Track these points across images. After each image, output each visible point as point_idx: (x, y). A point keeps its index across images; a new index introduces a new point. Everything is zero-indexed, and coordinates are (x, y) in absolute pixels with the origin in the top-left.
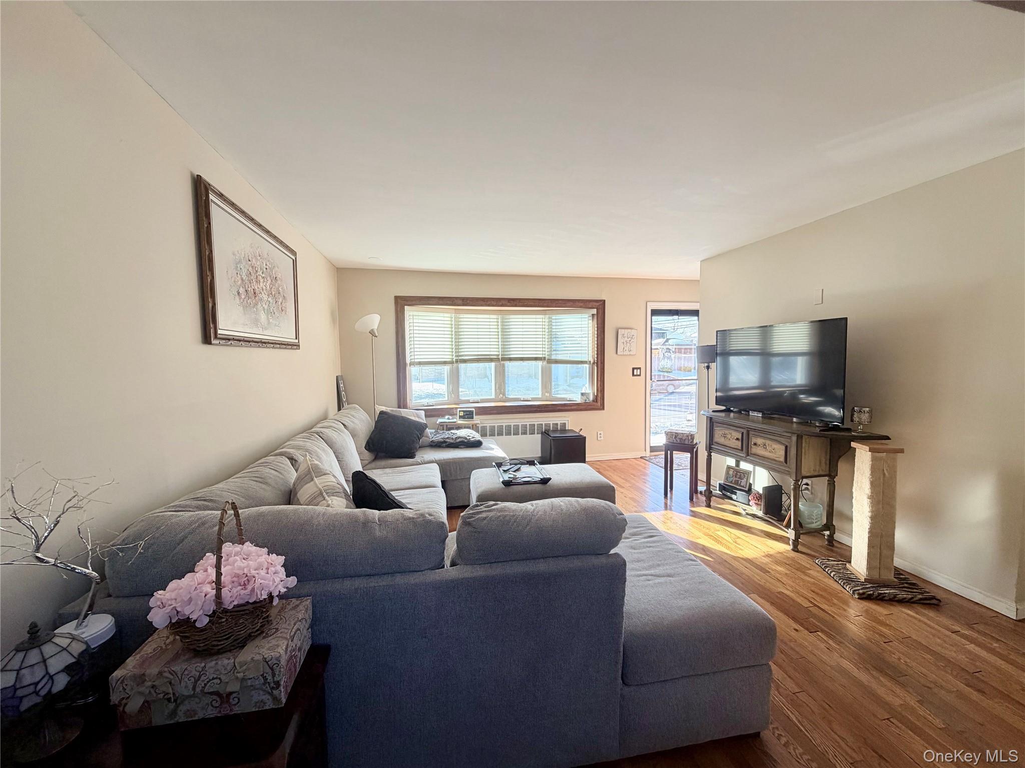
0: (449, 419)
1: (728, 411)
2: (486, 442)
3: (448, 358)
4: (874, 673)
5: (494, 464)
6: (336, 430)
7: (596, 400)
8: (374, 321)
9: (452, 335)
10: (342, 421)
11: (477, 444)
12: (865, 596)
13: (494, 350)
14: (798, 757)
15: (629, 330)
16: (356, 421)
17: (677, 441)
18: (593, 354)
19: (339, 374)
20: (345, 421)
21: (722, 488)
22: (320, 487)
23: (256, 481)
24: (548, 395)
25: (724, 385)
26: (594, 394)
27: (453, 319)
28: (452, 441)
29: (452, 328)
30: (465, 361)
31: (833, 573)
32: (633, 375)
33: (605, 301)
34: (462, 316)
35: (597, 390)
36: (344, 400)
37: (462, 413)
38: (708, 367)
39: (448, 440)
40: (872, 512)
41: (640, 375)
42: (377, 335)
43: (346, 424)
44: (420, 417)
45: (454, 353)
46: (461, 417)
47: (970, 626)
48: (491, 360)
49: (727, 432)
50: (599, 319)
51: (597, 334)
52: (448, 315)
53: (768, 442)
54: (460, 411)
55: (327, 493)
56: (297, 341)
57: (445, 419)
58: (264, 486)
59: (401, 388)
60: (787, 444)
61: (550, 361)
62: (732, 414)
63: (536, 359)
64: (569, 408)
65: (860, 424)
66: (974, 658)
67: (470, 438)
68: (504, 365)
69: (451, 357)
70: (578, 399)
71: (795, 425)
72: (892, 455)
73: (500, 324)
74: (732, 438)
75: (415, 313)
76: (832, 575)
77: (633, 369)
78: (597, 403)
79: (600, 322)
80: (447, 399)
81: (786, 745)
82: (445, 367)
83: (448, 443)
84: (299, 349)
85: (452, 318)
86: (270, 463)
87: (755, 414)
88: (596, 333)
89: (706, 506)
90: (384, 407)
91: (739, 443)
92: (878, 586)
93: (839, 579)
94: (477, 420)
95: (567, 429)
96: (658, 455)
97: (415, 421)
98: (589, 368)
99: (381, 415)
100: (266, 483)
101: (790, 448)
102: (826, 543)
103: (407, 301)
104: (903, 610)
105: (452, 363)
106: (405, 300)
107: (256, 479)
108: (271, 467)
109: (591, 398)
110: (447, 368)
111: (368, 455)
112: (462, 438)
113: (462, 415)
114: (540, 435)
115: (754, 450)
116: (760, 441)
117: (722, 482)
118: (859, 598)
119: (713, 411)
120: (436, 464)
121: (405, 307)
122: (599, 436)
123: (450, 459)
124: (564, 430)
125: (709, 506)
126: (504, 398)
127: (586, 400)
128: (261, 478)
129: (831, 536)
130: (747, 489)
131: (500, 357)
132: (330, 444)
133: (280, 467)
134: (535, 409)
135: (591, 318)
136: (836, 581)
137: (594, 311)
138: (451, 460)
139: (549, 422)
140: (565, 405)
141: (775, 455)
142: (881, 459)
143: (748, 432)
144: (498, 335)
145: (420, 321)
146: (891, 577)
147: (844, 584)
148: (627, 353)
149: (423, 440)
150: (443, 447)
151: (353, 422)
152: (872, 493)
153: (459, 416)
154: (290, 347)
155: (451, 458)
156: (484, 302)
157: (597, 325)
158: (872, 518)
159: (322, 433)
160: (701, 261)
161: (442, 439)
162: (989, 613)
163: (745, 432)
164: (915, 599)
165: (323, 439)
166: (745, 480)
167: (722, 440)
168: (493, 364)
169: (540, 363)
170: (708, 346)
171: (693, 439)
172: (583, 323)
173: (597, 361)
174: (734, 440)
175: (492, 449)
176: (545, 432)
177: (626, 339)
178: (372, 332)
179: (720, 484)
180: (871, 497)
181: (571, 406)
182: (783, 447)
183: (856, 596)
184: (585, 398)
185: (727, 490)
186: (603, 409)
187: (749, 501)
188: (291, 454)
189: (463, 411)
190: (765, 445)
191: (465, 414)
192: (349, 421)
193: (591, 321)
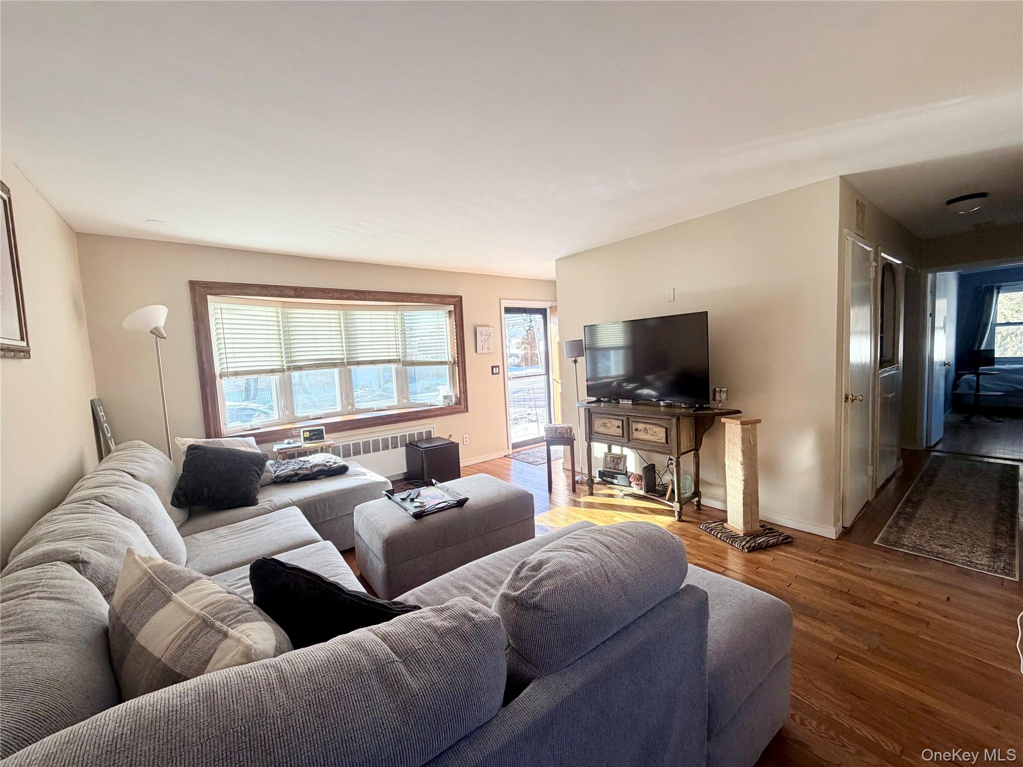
0: (289, 443)
1: (599, 401)
2: (353, 465)
3: (276, 364)
4: (801, 617)
5: (384, 493)
6: (126, 486)
7: (458, 402)
8: (159, 315)
9: (280, 335)
10: (127, 471)
11: (341, 471)
12: (751, 549)
13: (338, 354)
14: (818, 732)
15: (487, 328)
16: (147, 464)
17: (556, 435)
18: (453, 353)
19: (94, 396)
20: (132, 468)
21: (602, 474)
22: (197, 610)
23: (20, 642)
24: (406, 401)
25: (593, 375)
26: (456, 396)
27: (280, 315)
28: (307, 472)
29: (279, 326)
30: (300, 368)
31: (720, 534)
32: (493, 373)
33: (461, 296)
34: (292, 311)
35: (460, 392)
36: (109, 435)
37: (308, 433)
38: (575, 361)
39: (301, 472)
40: (745, 475)
41: (498, 373)
42: (165, 335)
43: (136, 473)
44: (250, 446)
45: (284, 358)
46: (306, 439)
47: (818, 553)
48: (335, 365)
49: (606, 421)
50: (457, 316)
51: (456, 333)
52: (274, 309)
53: (648, 426)
54: (304, 432)
55: (222, 620)
56: (24, 344)
57: (284, 445)
58: (43, 647)
59: (210, 410)
60: (667, 426)
61: (406, 364)
62: (602, 404)
63: (389, 361)
64: (433, 414)
65: (720, 401)
66: (840, 579)
67: (331, 464)
68: (350, 370)
69: (280, 363)
70: (440, 403)
71: (662, 409)
72: (753, 425)
73: (342, 321)
74: (613, 427)
75: (224, 306)
76: (719, 536)
77: (492, 367)
78: (460, 405)
79: (458, 319)
80: (278, 418)
81: (802, 723)
82: (274, 376)
83: (300, 476)
84: (29, 358)
85: (277, 313)
86: (34, 585)
87: (626, 402)
88: (455, 331)
89: (590, 495)
90: (191, 439)
91: (620, 430)
92: (754, 537)
93: (727, 539)
94: (329, 439)
95: (433, 437)
96: (520, 452)
97: (246, 452)
98: (449, 368)
99: (191, 451)
100: (46, 638)
101: (671, 431)
102: (696, 508)
103: (211, 288)
104: (778, 552)
105: (283, 371)
106: (206, 287)
107: (17, 636)
108: (41, 595)
109: (454, 401)
110: (275, 378)
111: (180, 514)
112: (320, 465)
113: (308, 435)
114: (404, 448)
115: (636, 435)
116: (640, 426)
117: (601, 469)
118: (748, 552)
119: (588, 403)
120: (295, 507)
121: (208, 296)
122: (465, 440)
123: (314, 496)
124: (429, 438)
125: (592, 494)
126: (354, 409)
127: (449, 404)
128: (30, 629)
129: (699, 502)
130: (624, 472)
131: (345, 361)
132: (126, 512)
133: (62, 587)
134: (396, 419)
135: (448, 315)
136: (723, 541)
137: (452, 308)
138: (317, 497)
139: (413, 432)
140: (428, 411)
141: (656, 438)
142: (748, 429)
143: (628, 420)
144: (341, 335)
145: (233, 316)
146: (757, 527)
147: (732, 542)
148: (486, 351)
149: (266, 476)
150: (294, 482)
151: (145, 468)
152: (744, 459)
153: (304, 438)
154: (12, 353)
155: (314, 494)
156: (325, 293)
157: (455, 322)
158: (745, 481)
159: (106, 496)
160: (556, 260)
161: (292, 471)
162: (820, 538)
163: (625, 419)
164: (779, 541)
165: (111, 507)
166: (622, 464)
167: (602, 430)
168: (336, 371)
169: (393, 366)
170: (574, 341)
171: (571, 431)
172: (440, 320)
173: (458, 360)
174: (615, 429)
175: (364, 474)
176: (410, 444)
177: (484, 337)
178: (156, 332)
179: (600, 472)
180: (743, 464)
181: (435, 411)
182: (664, 430)
183: (746, 551)
184: (448, 401)
185: (608, 477)
186: (467, 411)
187: (631, 482)
188: (72, 552)
189: (308, 431)
190: (646, 429)
191: (312, 434)
192: (139, 468)
193: (448, 319)
